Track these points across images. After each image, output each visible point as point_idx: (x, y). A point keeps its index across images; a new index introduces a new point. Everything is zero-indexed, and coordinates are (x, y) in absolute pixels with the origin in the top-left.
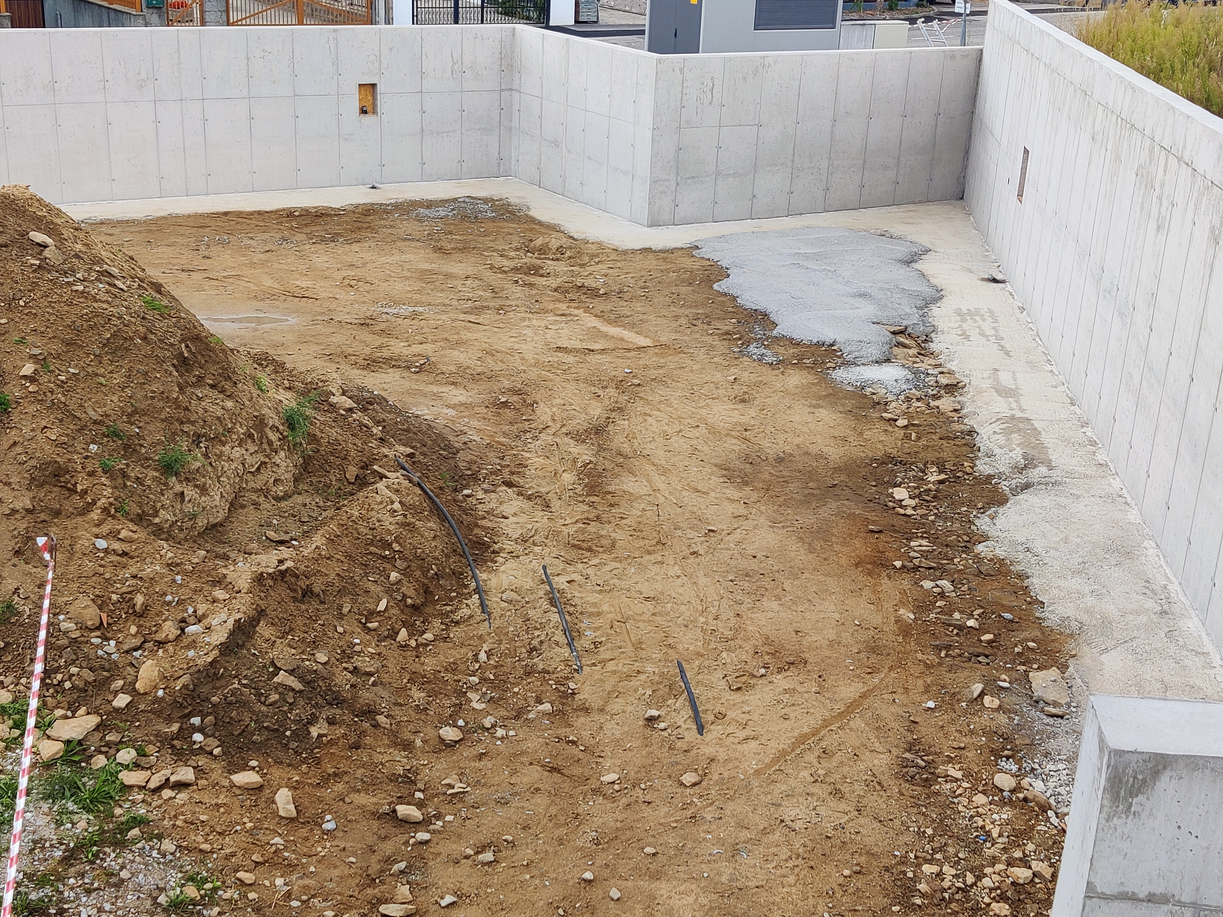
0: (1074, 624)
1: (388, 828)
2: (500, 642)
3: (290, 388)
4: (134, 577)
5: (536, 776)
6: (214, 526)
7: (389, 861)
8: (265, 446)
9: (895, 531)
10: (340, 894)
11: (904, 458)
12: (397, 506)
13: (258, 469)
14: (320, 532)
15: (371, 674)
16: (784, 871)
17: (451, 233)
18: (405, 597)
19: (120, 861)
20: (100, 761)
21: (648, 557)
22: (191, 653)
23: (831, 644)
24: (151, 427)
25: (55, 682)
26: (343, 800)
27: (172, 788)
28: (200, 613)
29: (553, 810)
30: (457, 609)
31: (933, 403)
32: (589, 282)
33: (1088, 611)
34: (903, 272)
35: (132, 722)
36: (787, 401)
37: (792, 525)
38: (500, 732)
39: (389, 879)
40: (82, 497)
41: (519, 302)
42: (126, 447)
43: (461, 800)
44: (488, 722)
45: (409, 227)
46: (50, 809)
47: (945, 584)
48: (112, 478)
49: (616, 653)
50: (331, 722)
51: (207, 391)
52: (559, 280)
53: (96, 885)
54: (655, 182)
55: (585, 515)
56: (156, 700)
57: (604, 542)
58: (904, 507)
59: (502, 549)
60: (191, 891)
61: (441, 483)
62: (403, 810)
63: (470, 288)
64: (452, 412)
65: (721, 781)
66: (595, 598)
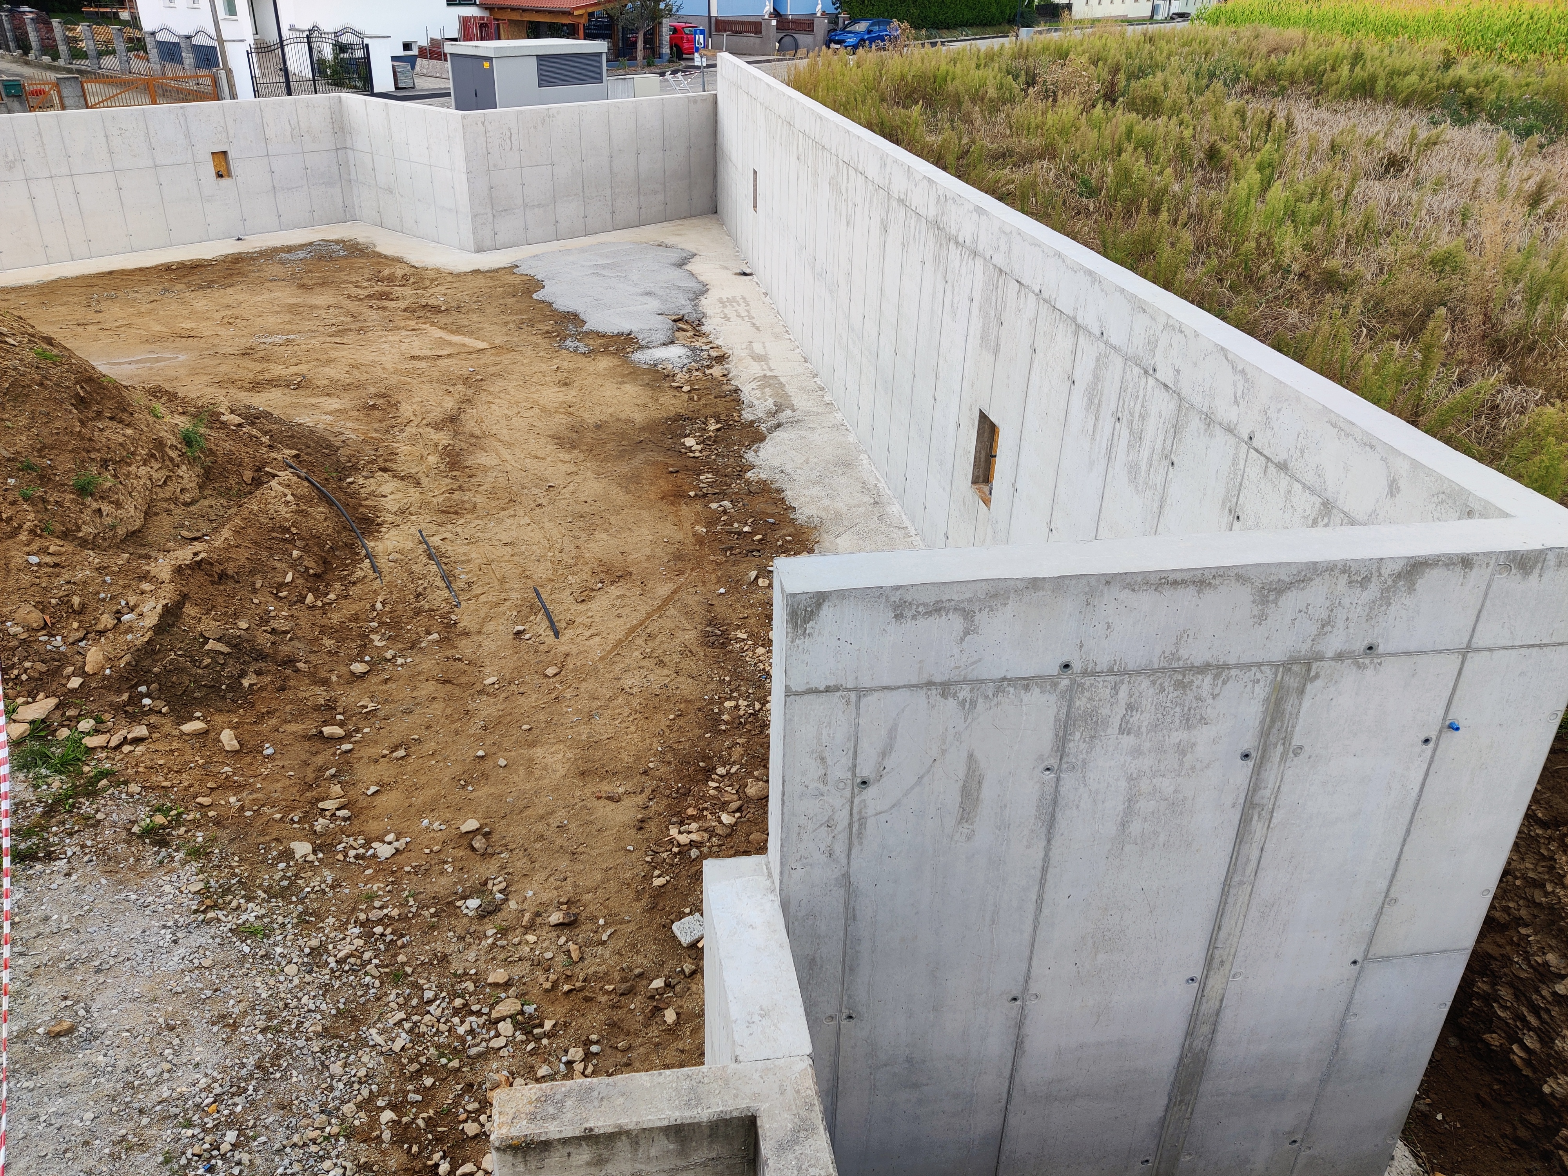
0: (816, 520)
1: (318, 745)
2: (392, 593)
3: (184, 413)
4: (69, 582)
5: (433, 688)
6: (134, 533)
7: (322, 769)
8: (168, 463)
9: (688, 470)
10: (284, 800)
11: (690, 415)
12: (290, 498)
13: (165, 482)
14: (227, 527)
15: (287, 632)
16: (626, 724)
17: (311, 272)
18: (307, 569)
19: (94, 806)
20: (64, 733)
21: (503, 513)
22: (129, 637)
23: (648, 558)
24: (61, 458)
25: (13, 676)
26: (277, 730)
27: (131, 744)
28: (131, 604)
29: (449, 711)
30: (353, 572)
31: (708, 372)
32: (432, 301)
33: (826, 509)
34: (676, 273)
35: (87, 698)
36: (599, 381)
37: (612, 475)
38: (400, 661)
39: (323, 783)
40: (8, 523)
41: (375, 323)
42: (41, 477)
43: (375, 716)
44: (389, 655)
45: (275, 270)
46: (26, 777)
47: (726, 503)
48: (33, 504)
49: (486, 588)
50: (258, 673)
51: (107, 423)
52: (407, 302)
53: (76, 828)
54: (475, 216)
55: (450, 487)
56: (105, 678)
57: (467, 505)
58: (694, 452)
59: (384, 522)
60: (159, 819)
61: (326, 475)
62: (327, 730)
63: (332, 316)
64: (329, 418)
65: (575, 669)
66: (465, 549)
